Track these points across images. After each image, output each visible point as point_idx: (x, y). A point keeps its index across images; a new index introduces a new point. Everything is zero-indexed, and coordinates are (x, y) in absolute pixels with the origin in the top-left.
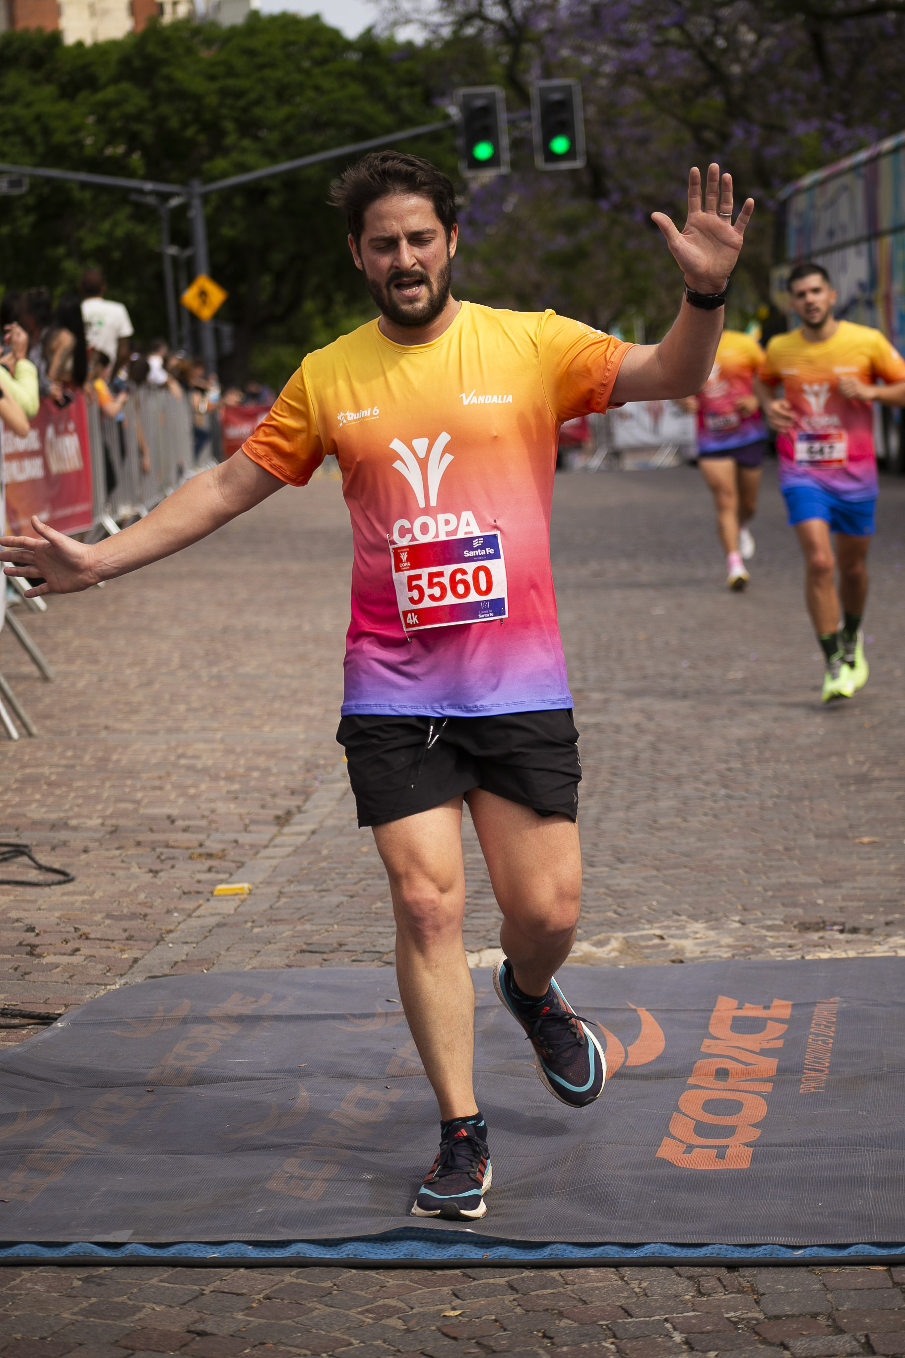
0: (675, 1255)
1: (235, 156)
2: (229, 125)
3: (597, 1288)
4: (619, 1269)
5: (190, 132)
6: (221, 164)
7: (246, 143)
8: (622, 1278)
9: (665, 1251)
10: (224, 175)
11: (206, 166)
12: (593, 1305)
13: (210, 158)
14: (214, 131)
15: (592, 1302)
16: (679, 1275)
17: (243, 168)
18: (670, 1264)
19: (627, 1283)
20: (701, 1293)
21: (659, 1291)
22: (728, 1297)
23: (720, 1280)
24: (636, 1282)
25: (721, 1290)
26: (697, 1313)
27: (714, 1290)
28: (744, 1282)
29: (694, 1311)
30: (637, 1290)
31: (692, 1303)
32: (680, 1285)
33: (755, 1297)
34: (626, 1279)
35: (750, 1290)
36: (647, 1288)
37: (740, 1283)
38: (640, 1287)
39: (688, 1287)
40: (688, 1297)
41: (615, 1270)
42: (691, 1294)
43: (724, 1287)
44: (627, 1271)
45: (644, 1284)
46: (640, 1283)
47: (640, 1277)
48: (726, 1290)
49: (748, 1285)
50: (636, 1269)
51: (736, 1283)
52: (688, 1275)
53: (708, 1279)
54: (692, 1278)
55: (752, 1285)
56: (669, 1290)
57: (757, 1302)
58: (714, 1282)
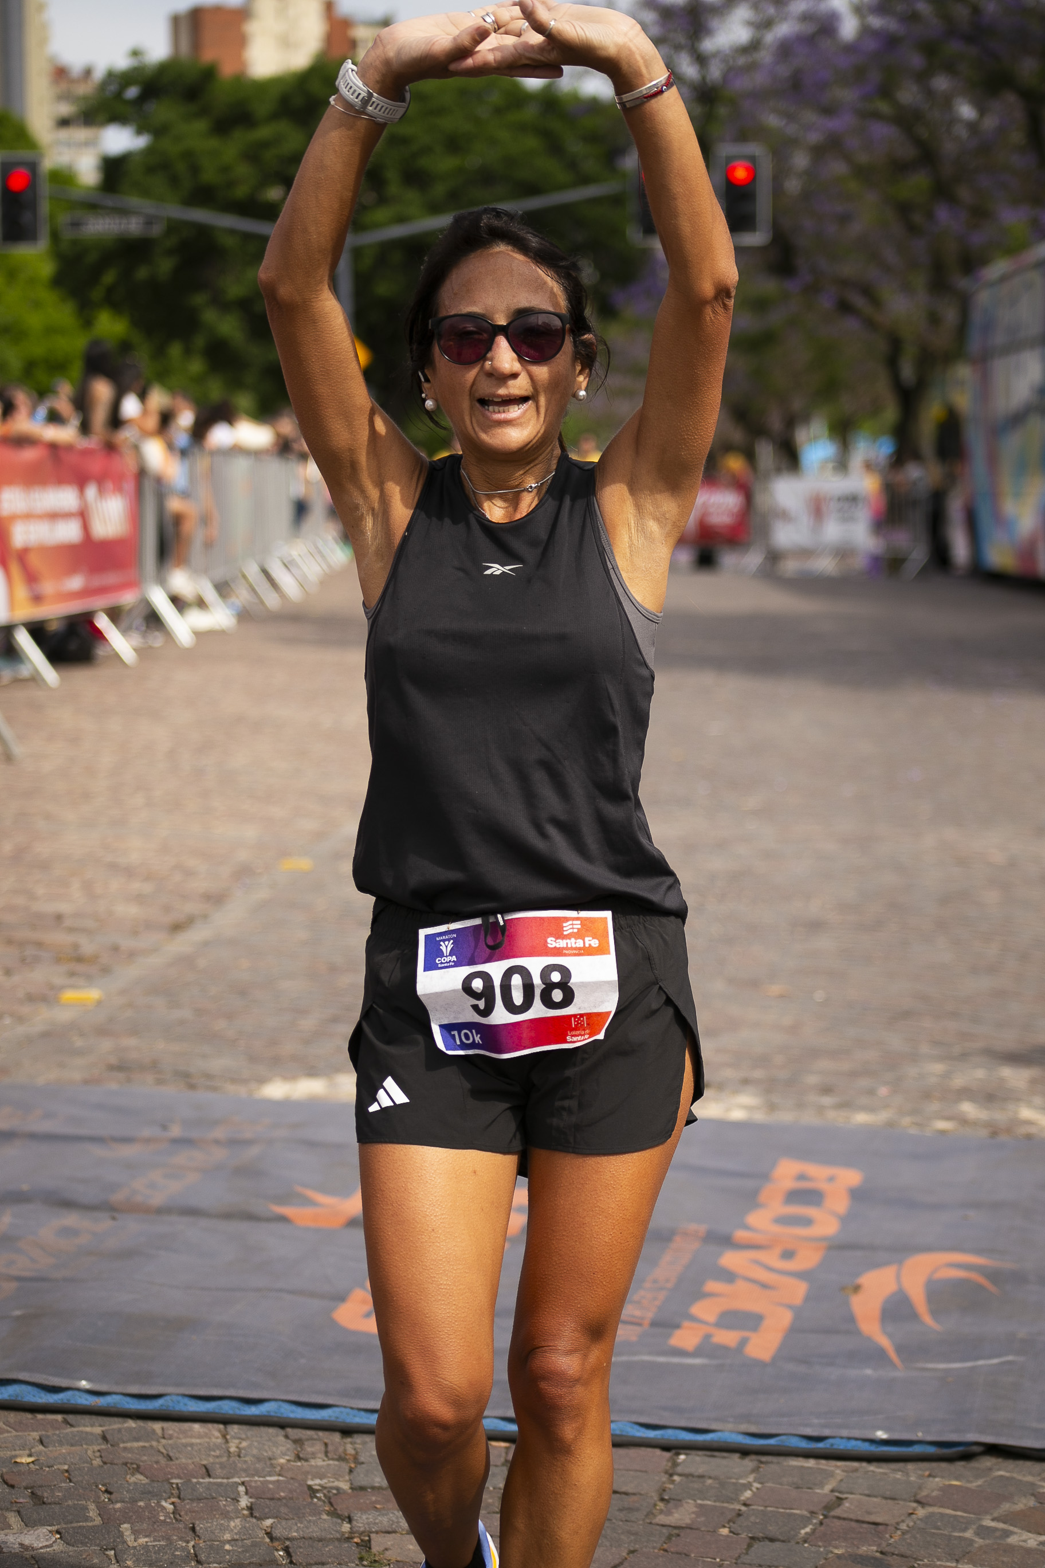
0: (292, 1415)
3: (192, 1445)
4: (228, 1426)
8: (224, 1436)
9: (282, 1410)
12: (177, 1462)
15: (177, 1459)
16: (287, 1437)
18: (282, 1425)
19: (227, 1441)
20: (299, 1458)
21: (255, 1452)
22: (325, 1463)
23: (326, 1445)
24: (237, 1441)
25: (322, 1455)
26: (281, 1478)
27: (314, 1456)
28: (350, 1450)
29: (279, 1475)
30: (233, 1449)
31: (282, 1466)
32: (281, 1448)
33: (353, 1465)
34: (228, 1437)
35: (352, 1458)
36: (244, 1448)
37: (345, 1450)
38: (237, 1447)
39: (288, 1449)
40: (282, 1461)
41: (221, 1426)
42: (288, 1458)
43: (326, 1453)
44: (234, 1429)
45: (244, 1444)
46: (240, 1443)
47: (243, 1436)
48: (327, 1456)
49: (353, 1452)
50: (244, 1427)
51: (341, 1450)
52: (296, 1437)
53: (315, 1444)
54: (298, 1442)
55: (357, 1453)
56: (266, 1451)
57: (351, 1471)
58: (319, 1447)
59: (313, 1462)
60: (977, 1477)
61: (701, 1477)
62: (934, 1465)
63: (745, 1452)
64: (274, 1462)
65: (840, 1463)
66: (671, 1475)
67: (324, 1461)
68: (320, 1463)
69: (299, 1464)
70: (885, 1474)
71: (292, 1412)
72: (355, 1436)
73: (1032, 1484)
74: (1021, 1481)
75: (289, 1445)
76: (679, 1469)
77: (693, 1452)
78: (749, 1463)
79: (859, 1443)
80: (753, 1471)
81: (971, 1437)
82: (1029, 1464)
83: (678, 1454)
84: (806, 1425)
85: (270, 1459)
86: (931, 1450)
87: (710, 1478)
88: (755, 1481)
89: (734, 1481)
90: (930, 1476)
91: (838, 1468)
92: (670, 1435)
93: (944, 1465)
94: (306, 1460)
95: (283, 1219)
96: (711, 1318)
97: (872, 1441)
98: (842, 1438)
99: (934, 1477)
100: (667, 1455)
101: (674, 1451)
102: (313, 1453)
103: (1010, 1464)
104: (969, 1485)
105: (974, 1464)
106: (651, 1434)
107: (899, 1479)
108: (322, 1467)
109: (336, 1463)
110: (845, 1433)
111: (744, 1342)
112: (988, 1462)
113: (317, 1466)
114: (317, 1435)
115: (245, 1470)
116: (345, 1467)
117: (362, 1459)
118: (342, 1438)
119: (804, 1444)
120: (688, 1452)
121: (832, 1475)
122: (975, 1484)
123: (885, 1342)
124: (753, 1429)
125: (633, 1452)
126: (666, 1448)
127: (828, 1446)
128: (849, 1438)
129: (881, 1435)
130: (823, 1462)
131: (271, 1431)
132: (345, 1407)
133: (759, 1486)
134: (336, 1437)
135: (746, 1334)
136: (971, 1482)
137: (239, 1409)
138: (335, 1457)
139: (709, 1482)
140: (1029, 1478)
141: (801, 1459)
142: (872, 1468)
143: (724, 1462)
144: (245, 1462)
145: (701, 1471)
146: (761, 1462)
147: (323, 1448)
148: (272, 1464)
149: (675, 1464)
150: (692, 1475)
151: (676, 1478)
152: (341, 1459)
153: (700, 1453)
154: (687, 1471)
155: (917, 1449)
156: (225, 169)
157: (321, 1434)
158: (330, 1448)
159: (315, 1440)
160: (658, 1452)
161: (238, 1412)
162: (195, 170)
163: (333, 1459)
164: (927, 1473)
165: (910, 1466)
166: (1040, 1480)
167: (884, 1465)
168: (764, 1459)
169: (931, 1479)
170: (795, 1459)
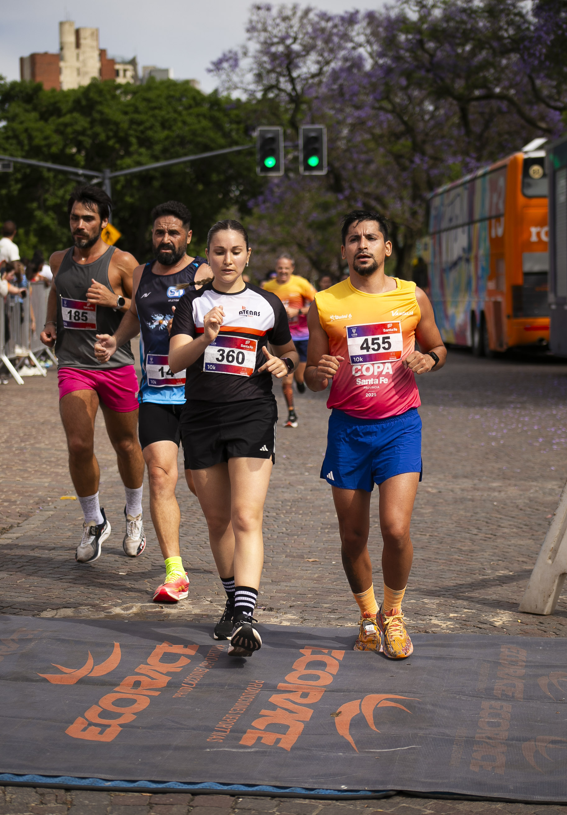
0: (40, 781)
1: (135, 157)
2: (134, 140)
4: (6, 787)
5: (111, 143)
6: (128, 161)
7: (143, 150)
8: (4, 793)
9: (35, 779)
10: (129, 167)
11: (119, 162)
13: (122, 157)
14: (125, 142)
16: (36, 792)
17: (139, 164)
18: (34, 786)
19: (5, 795)
20: (42, 803)
21: (19, 800)
22: (55, 806)
23: (57, 796)
24: (10, 795)
25: (54, 802)
26: (32, 814)
27: (50, 802)
28: (69, 798)
29: (31, 812)
30: (8, 799)
31: (33, 807)
32: (33, 798)
33: (70, 807)
34: (6, 793)
35: (69, 803)
36: (14, 799)
37: (66, 799)
38: (10, 798)
39: (37, 799)
40: (33, 805)
41: (3, 787)
42: (36, 803)
43: (56, 800)
44: (10, 789)
45: (14, 796)
46: (12, 796)
47: (14, 792)
48: (56, 802)
49: (70, 800)
50: (15, 788)
51: (64, 798)
52: (42, 793)
53: (50, 795)
54: (42, 795)
55: (72, 800)
56: (25, 800)
57: (68, 809)
58: (53, 797)
59: (49, 805)
60: (391, 807)
61: (249, 809)
62: (370, 801)
63: (273, 796)
64: (28, 805)
65: (321, 801)
66: (234, 809)
67: (55, 804)
68: (53, 805)
69: (42, 806)
70: (344, 806)
71: (40, 780)
72: (72, 791)
73: (420, 810)
74: (413, 808)
75: (38, 796)
76: (238, 806)
77: (246, 797)
78: (275, 802)
79: (332, 791)
80: (276, 806)
81: (389, 787)
82: (418, 799)
83: (240, 798)
84: (306, 783)
85: (27, 804)
86: (369, 794)
87: (254, 810)
88: (276, 811)
89: (266, 811)
90: (367, 807)
91: (320, 804)
92: (235, 788)
93: (375, 801)
94: (46, 804)
95: (45, 680)
96: (262, 728)
97: (339, 791)
98: (323, 789)
99: (370, 807)
100: (233, 798)
101: (236, 797)
102: (50, 800)
103: (409, 800)
104: (387, 811)
105: (390, 800)
106: (225, 788)
107: (351, 809)
108: (53, 807)
109: (61, 805)
110: (325, 787)
111: (278, 741)
112: (398, 799)
113: (51, 807)
114: (53, 791)
115: (13, 810)
116: (65, 807)
117: (75, 803)
118: (66, 792)
119: (304, 792)
120: (243, 797)
121: (317, 807)
122: (390, 811)
123: (350, 739)
124: (278, 784)
125: (215, 797)
126: (233, 795)
127: (316, 793)
128: (327, 789)
129: (343, 787)
130: (313, 800)
131: (28, 789)
132: (68, 776)
133: (279, 813)
134: (62, 792)
135: (279, 736)
136: (388, 810)
137: (13, 778)
138: (61, 802)
139: (253, 812)
140: (418, 807)
141: (301, 799)
142: (338, 803)
143: (262, 802)
144: (14, 805)
145: (249, 806)
146: (281, 802)
147: (55, 798)
148: (27, 807)
149: (237, 803)
150: (245, 809)
151: (236, 810)
152: (64, 803)
153: (250, 797)
154: (242, 807)
155: (361, 793)
156: (46, 138)
157: (54, 790)
158: (59, 798)
159: (51, 793)
160: (228, 797)
161: (12, 780)
162: (30, 138)
163: (60, 803)
164: (366, 806)
165: (358, 802)
166: (423, 808)
167: (344, 802)
168: (282, 799)
169: (368, 808)
170: (299, 799)
